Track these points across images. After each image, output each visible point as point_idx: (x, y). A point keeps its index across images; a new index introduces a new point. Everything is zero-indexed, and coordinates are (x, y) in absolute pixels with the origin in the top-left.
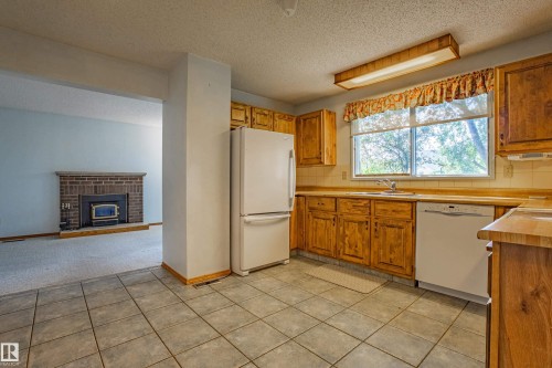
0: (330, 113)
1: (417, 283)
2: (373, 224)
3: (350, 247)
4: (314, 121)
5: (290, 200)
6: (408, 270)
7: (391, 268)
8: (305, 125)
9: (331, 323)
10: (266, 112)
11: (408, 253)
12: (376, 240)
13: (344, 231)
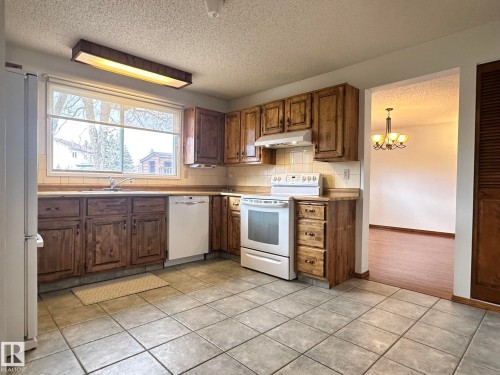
3: (103, 254)
7: (148, 259)
11: (163, 240)
12: (134, 237)
13: (94, 239)
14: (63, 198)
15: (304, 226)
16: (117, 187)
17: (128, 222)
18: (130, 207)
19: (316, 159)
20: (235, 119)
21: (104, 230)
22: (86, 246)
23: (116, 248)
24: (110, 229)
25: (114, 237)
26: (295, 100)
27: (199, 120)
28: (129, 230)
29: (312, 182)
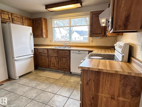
0: (45, 19)
1: (71, 72)
2: (59, 57)
3: (53, 64)
4: (39, 21)
5: (32, 50)
6: (69, 69)
7: (64, 69)
8: (36, 23)
9: (46, 90)
10: (19, 16)
11: (69, 65)
13: (51, 60)
14: (44, 49)
23: (55, 63)
24: (54, 58)
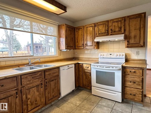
11: (58, 89)
12: (46, 90)
14: (6, 78)
15: (129, 78)
16: (32, 64)
17: (43, 84)
18: (43, 76)
19: (128, 47)
20: (81, 30)
21: (31, 91)
22: (22, 103)
23: (38, 99)
24: (35, 89)
25: (37, 93)
26: (115, 20)
27: (67, 30)
28: (44, 88)
29: (121, 57)
